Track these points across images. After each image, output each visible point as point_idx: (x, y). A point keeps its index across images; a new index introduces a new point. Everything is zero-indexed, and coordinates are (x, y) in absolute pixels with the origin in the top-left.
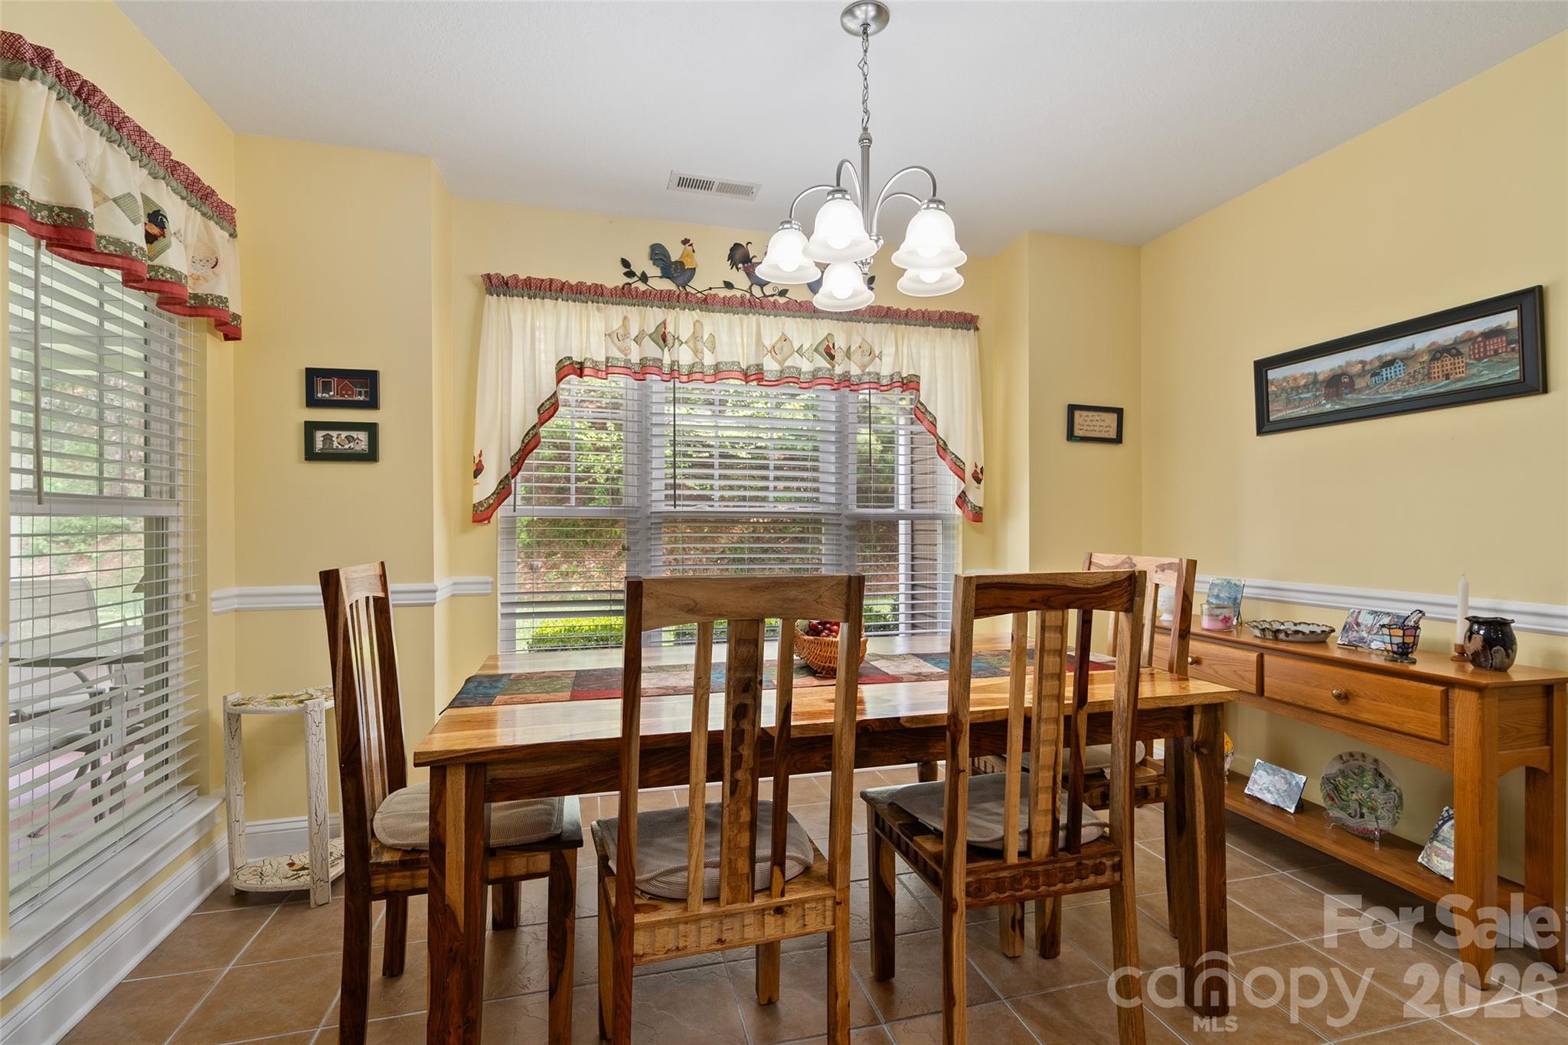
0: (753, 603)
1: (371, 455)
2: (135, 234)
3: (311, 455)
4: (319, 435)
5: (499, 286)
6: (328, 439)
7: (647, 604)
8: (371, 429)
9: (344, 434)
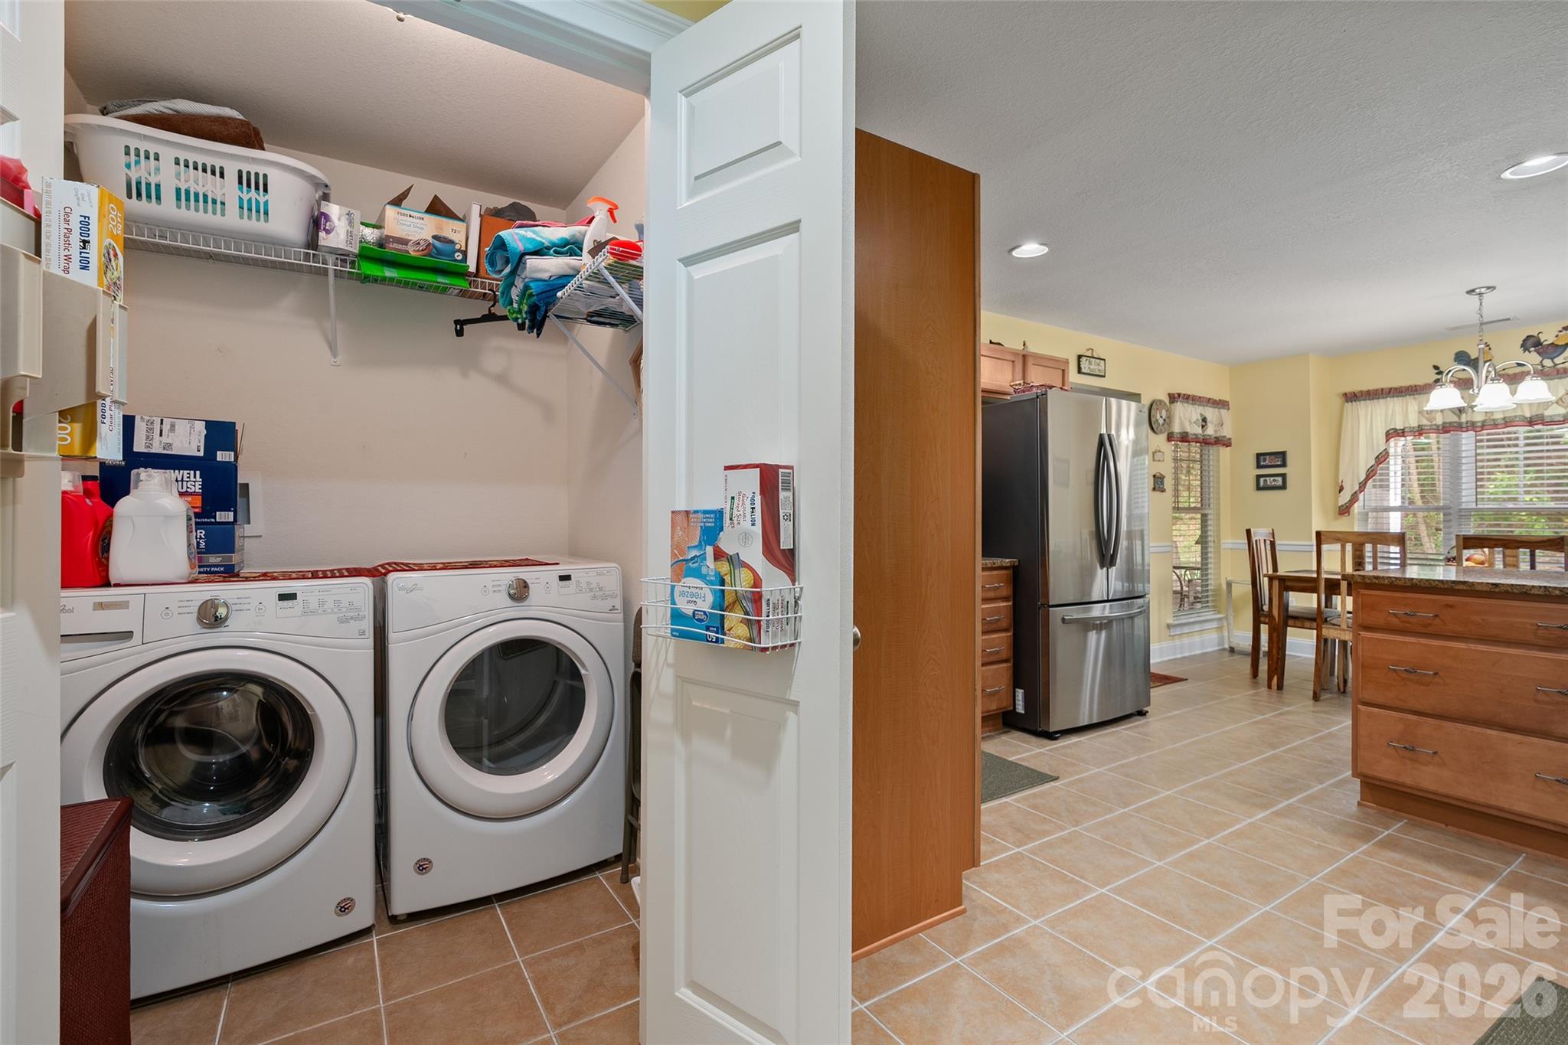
0: (1360, 539)
1: (1284, 487)
2: (1199, 431)
3: (1259, 488)
4: (1262, 480)
5: (1352, 397)
6: (1265, 481)
7: (1323, 537)
8: (1284, 476)
9: (1272, 479)
